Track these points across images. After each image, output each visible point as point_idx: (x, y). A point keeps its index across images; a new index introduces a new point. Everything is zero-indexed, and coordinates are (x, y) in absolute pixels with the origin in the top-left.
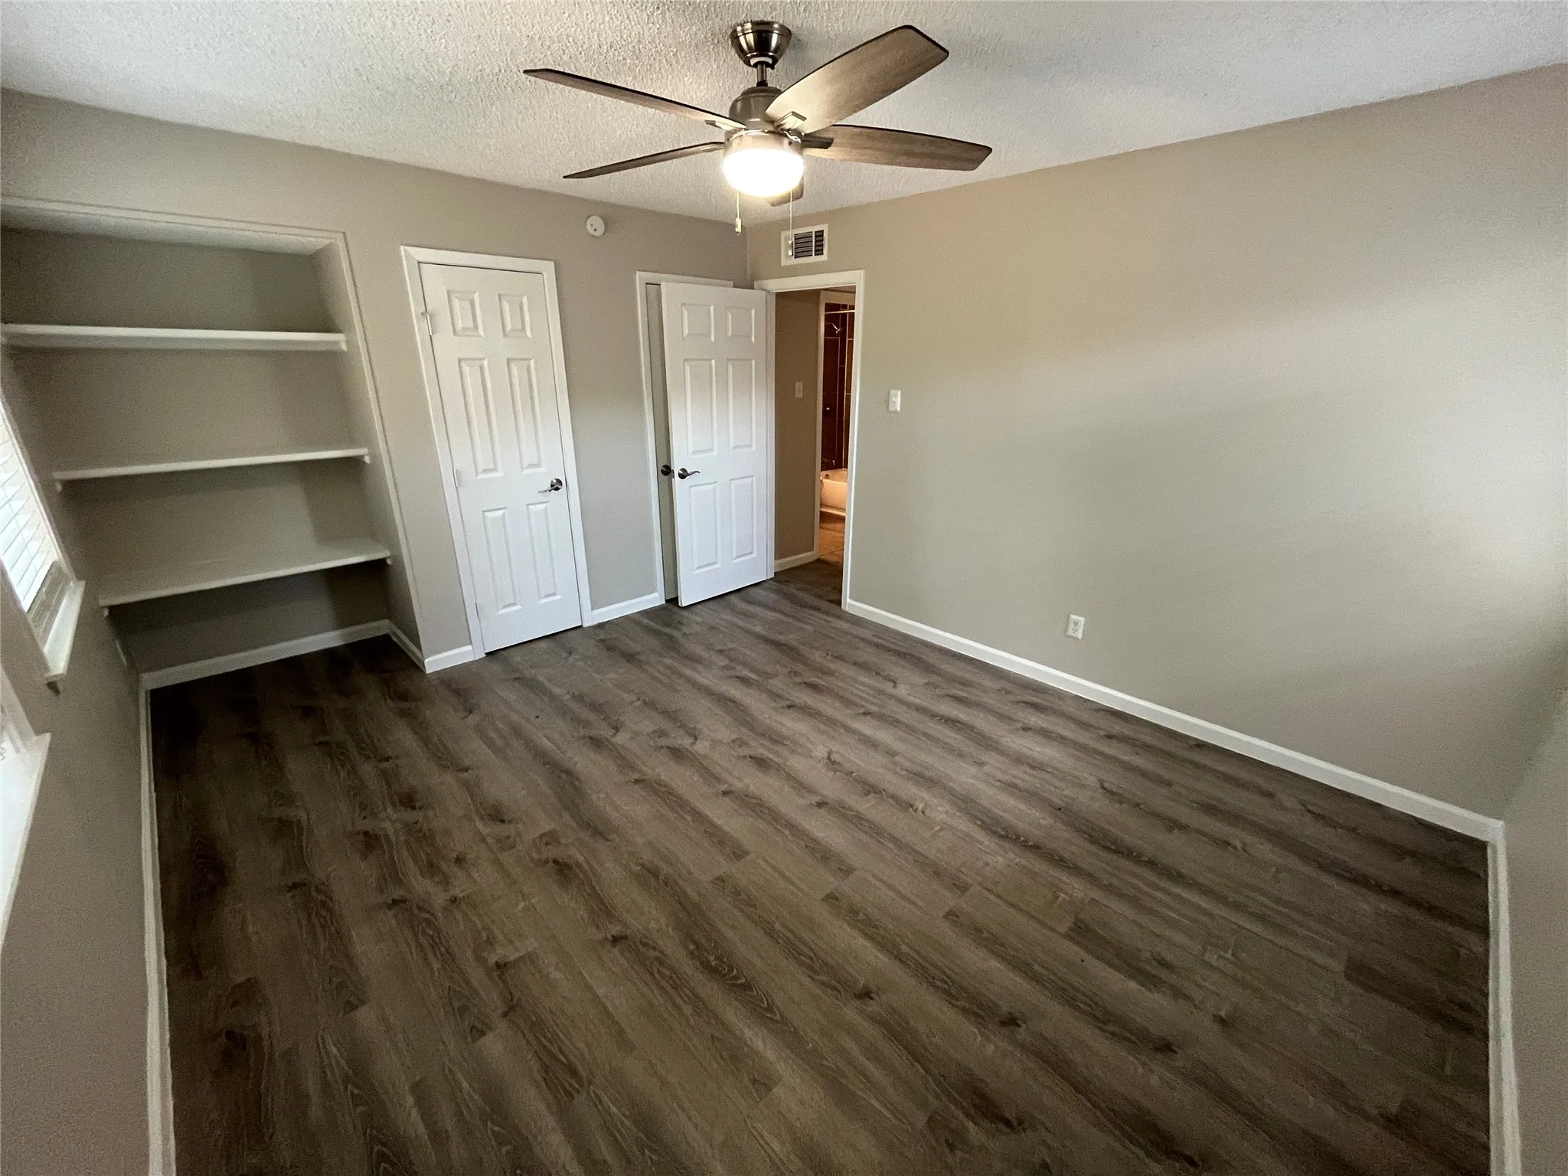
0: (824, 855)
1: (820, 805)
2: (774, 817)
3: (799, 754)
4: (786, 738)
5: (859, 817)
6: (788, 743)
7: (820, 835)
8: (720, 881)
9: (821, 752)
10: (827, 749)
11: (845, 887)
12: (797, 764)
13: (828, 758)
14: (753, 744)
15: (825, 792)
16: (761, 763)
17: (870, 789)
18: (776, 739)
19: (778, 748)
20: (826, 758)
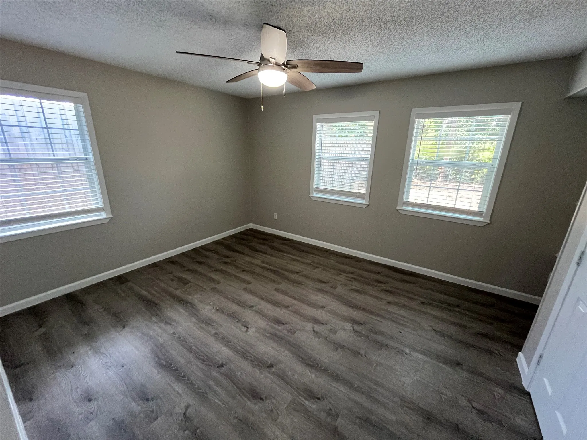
0: (251, 292)
1: (252, 307)
2: (268, 301)
3: (262, 329)
4: (268, 338)
5: (238, 304)
6: (268, 335)
7: (252, 297)
8: (280, 284)
9: (251, 331)
10: (248, 333)
11: (245, 285)
12: (262, 323)
13: (248, 328)
14: (286, 332)
15: (250, 311)
16: (279, 322)
17: (232, 315)
18: (275, 337)
19: (272, 331)
20: (249, 328)
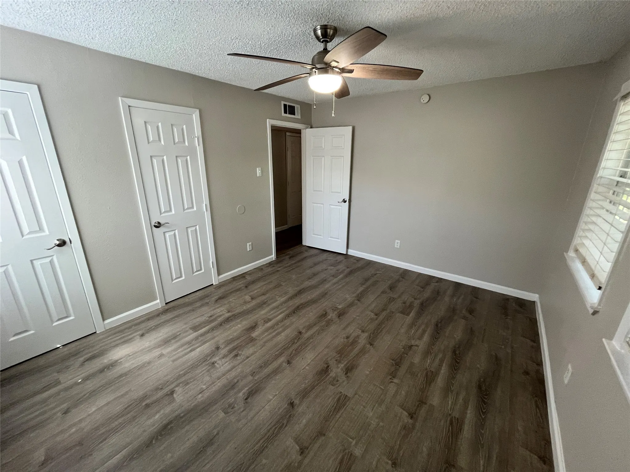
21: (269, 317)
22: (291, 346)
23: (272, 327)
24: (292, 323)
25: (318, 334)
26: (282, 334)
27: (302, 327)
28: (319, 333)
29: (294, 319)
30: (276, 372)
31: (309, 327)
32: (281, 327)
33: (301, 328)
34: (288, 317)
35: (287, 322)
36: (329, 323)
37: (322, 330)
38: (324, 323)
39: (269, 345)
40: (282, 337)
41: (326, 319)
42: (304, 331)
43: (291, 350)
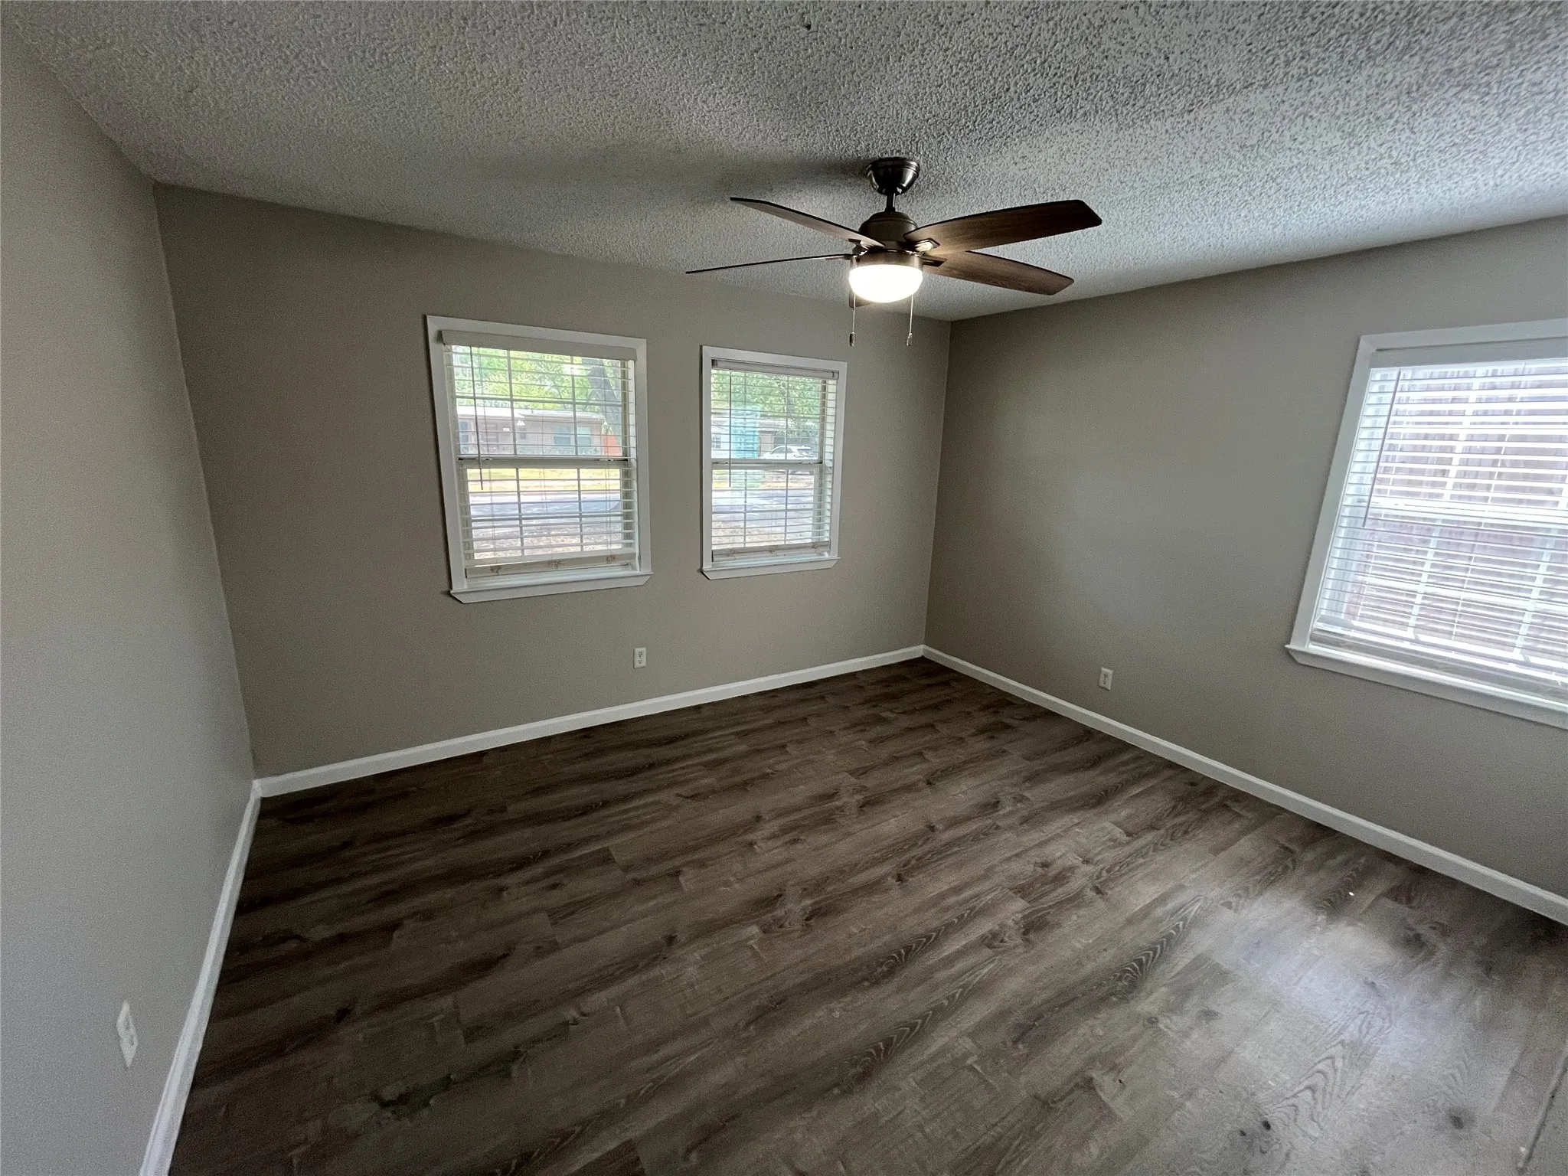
21: (987, 952)
22: (926, 855)
23: (975, 914)
24: (918, 910)
25: (856, 865)
26: (946, 887)
27: (892, 893)
28: (855, 868)
29: (912, 926)
30: (954, 823)
31: (872, 887)
32: (948, 909)
33: (896, 892)
34: (929, 938)
35: (932, 920)
36: (817, 886)
37: (842, 872)
38: (829, 889)
39: (975, 869)
40: (947, 880)
41: (816, 899)
42: (891, 880)
43: (926, 848)
